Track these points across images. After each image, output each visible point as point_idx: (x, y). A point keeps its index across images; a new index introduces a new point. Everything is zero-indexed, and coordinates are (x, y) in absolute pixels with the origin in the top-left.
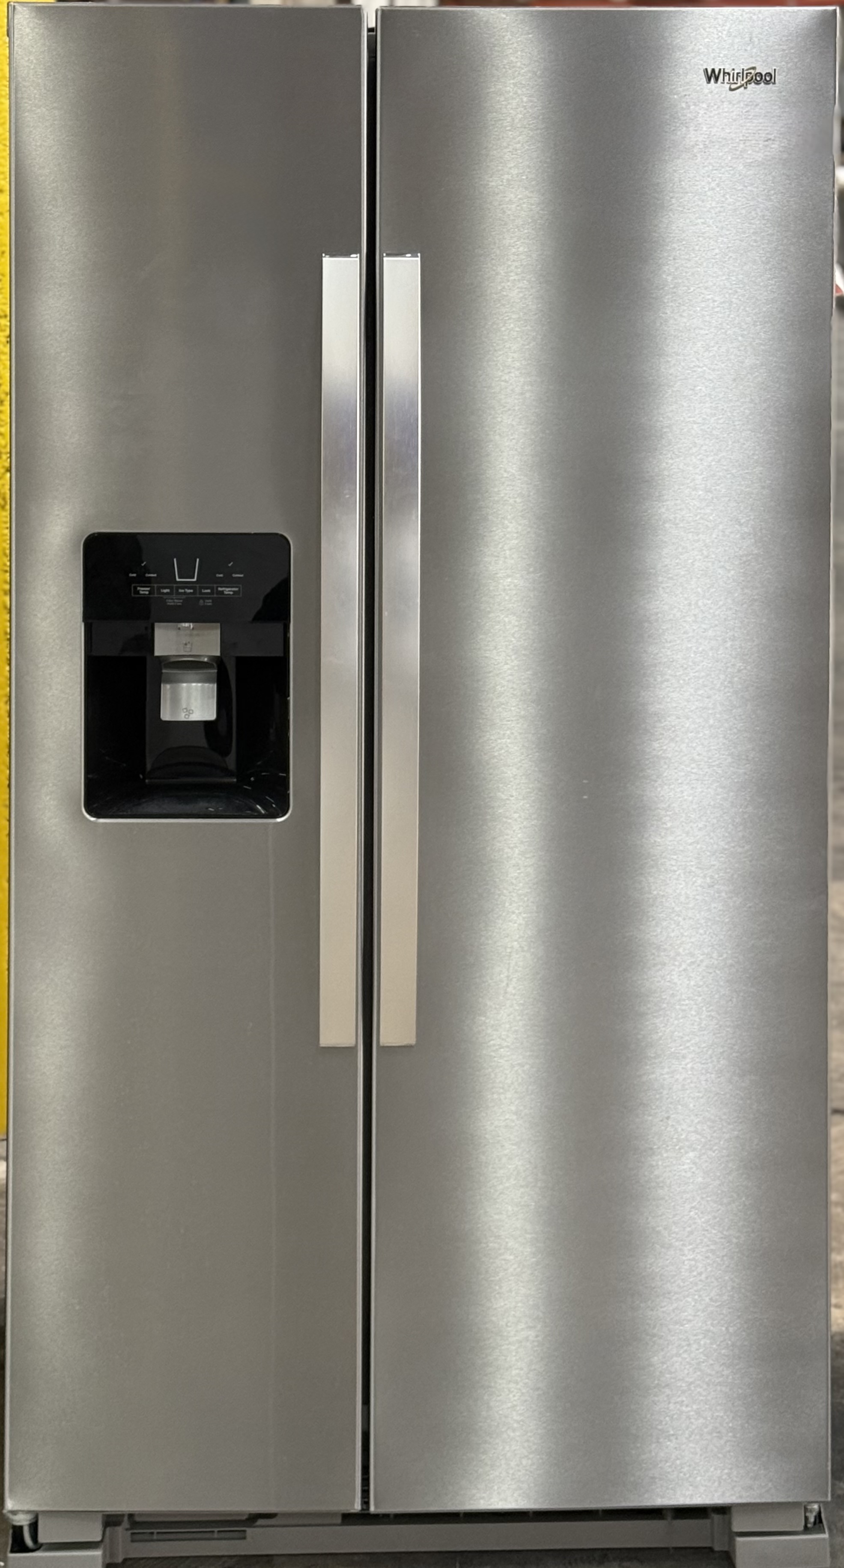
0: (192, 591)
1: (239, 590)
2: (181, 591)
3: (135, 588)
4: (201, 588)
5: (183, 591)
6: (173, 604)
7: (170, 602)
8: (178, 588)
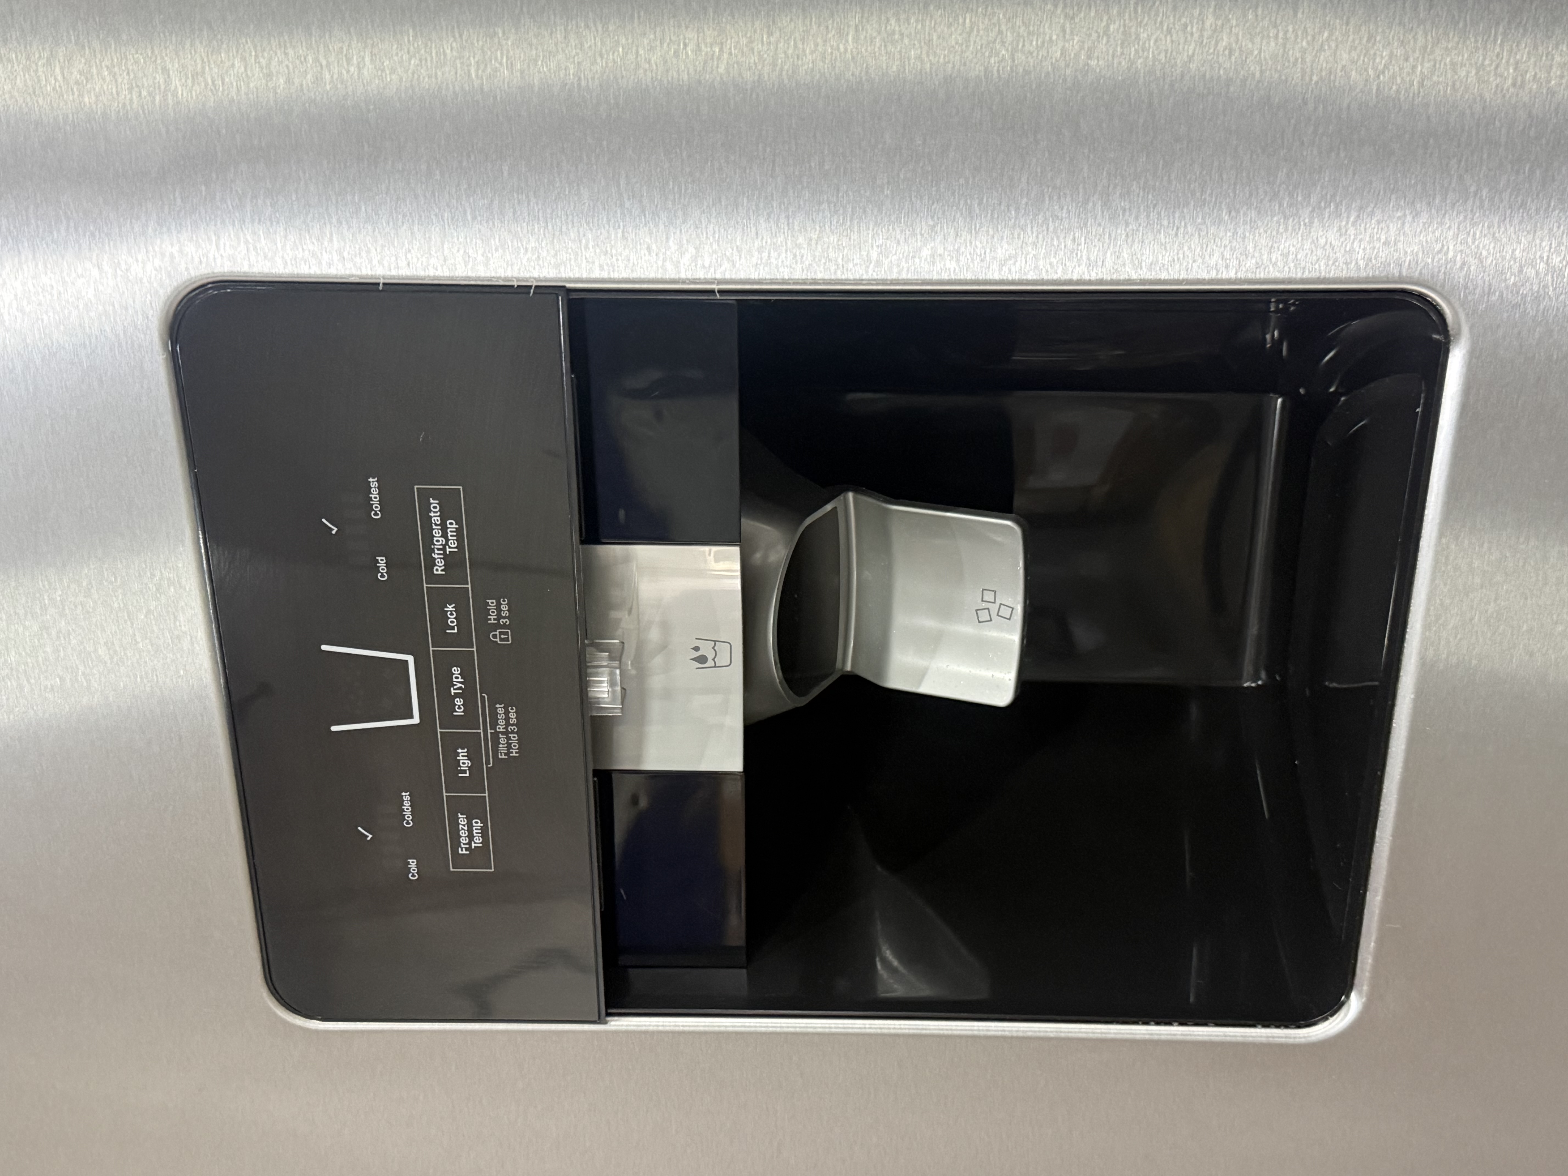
0: (456, 671)
1: (435, 494)
2: (459, 712)
3: (460, 860)
4: (442, 638)
5: (459, 702)
6: (514, 738)
7: (510, 747)
8: (449, 719)
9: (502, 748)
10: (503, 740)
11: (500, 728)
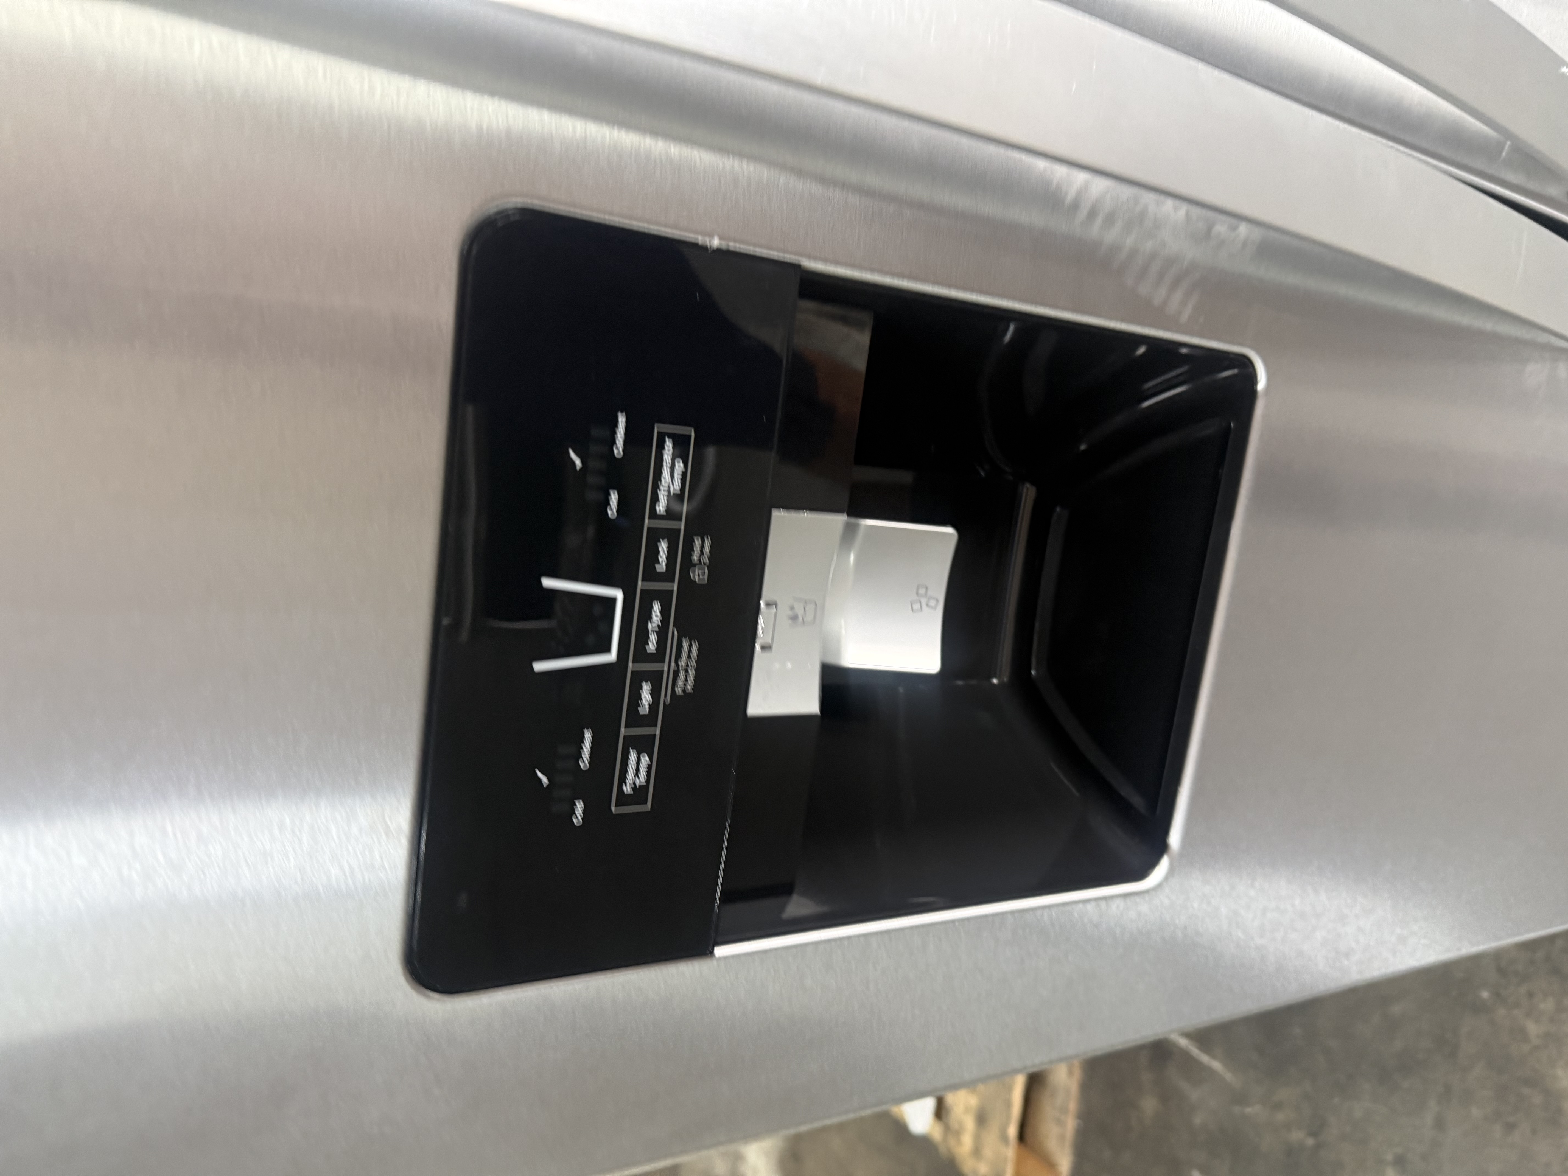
0: (657, 607)
1: (672, 436)
2: (652, 647)
3: (623, 799)
4: (651, 574)
5: (653, 638)
6: (692, 673)
7: (686, 682)
8: (642, 655)
9: (680, 683)
10: (682, 674)
11: (682, 663)
